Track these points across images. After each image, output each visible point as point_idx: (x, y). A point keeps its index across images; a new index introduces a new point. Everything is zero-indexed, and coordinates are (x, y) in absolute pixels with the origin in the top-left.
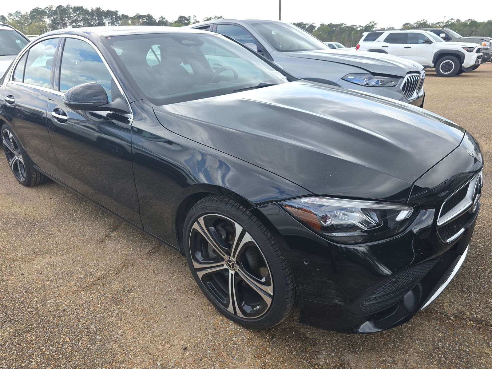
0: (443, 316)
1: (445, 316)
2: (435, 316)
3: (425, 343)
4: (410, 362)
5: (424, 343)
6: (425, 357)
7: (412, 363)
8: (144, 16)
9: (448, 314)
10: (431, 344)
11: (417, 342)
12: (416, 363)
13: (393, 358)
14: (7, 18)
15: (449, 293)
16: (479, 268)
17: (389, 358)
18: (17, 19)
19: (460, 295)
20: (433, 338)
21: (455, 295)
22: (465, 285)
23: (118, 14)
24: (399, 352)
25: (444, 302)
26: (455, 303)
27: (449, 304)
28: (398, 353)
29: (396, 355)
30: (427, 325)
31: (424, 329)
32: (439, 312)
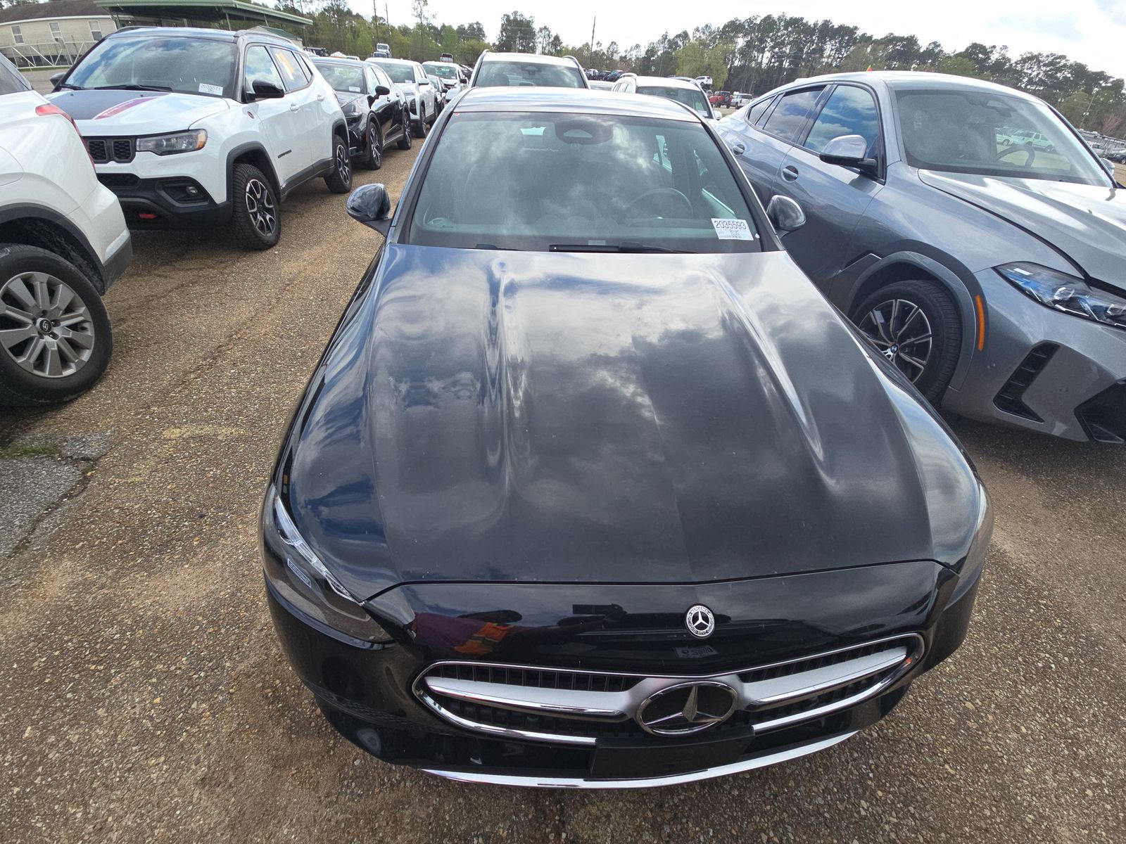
0: (557, 818)
1: (560, 820)
2: (547, 803)
3: (465, 815)
4: (407, 809)
5: (464, 812)
6: (432, 829)
7: (408, 812)
8: (902, 39)
9: (569, 824)
10: (470, 825)
11: (460, 800)
12: (412, 820)
13: (403, 779)
14: (691, 36)
15: (630, 802)
16: (768, 835)
17: (398, 775)
18: (703, 37)
19: (640, 826)
20: (486, 823)
21: (633, 818)
22: (681, 823)
23: (856, 33)
24: (421, 783)
25: (598, 804)
26: (611, 826)
27: (599, 814)
28: (416, 783)
29: (411, 781)
30: (512, 800)
31: (499, 799)
32: (561, 806)
